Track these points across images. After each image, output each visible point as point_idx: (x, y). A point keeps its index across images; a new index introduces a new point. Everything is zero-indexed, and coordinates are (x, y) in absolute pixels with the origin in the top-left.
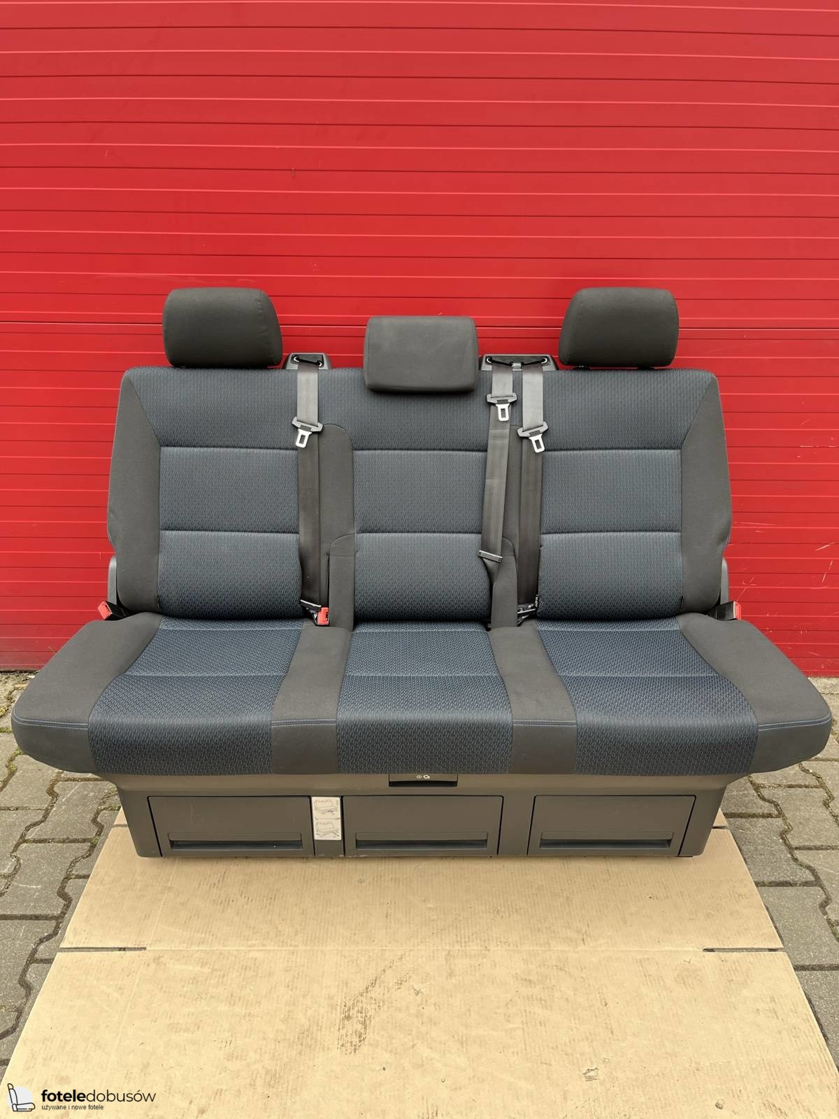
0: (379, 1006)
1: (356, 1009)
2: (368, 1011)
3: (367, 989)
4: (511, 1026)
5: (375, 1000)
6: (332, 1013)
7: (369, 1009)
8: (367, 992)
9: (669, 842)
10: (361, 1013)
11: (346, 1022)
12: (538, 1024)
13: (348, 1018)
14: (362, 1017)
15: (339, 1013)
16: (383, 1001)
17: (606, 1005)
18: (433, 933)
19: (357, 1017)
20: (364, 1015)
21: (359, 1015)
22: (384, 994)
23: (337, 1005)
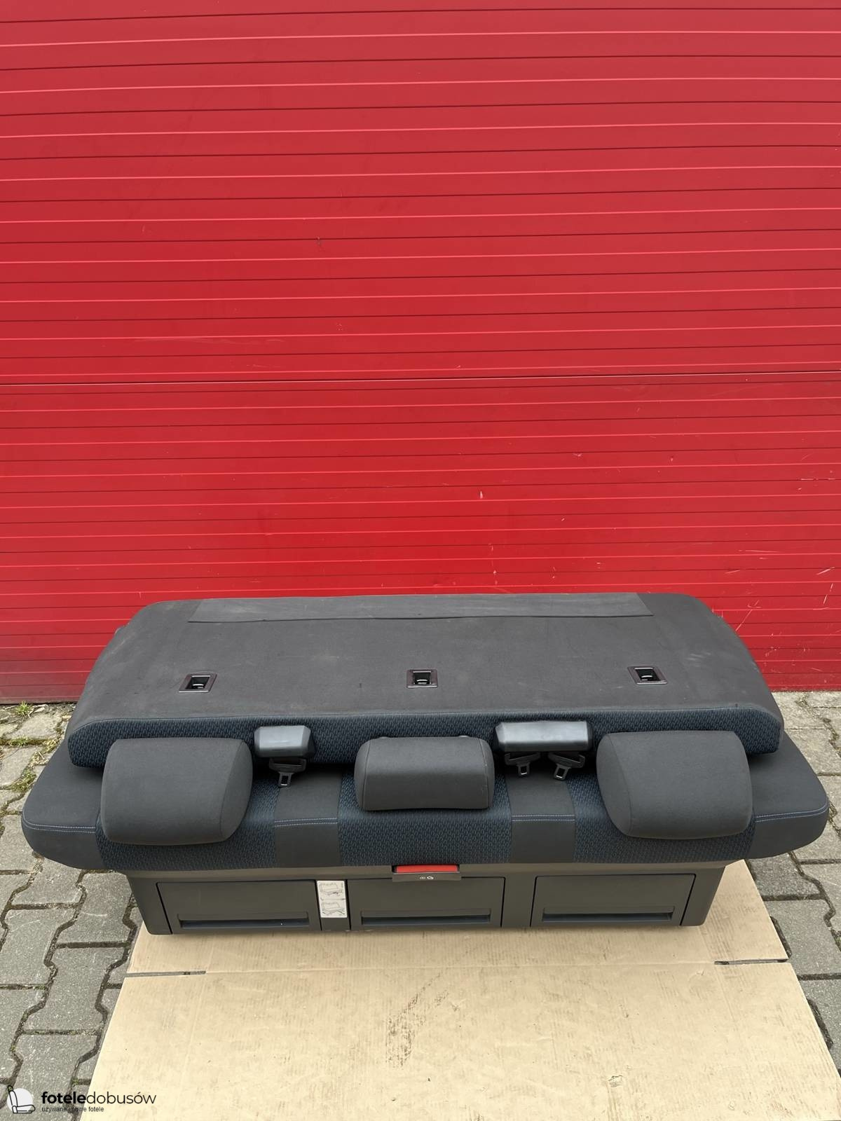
0: (421, 1022)
1: (400, 1025)
2: (411, 1028)
3: (409, 1006)
4: (543, 1038)
5: (417, 1016)
6: (379, 1029)
7: (412, 1024)
8: (410, 1009)
9: (670, 915)
10: (405, 1028)
11: (392, 1037)
12: (566, 1035)
13: (394, 1033)
14: (406, 1033)
15: (385, 1030)
16: (425, 1017)
17: (627, 1016)
18: (467, 952)
19: (402, 1032)
20: (408, 1030)
21: (404, 1030)
22: (425, 1011)
23: (383, 1021)
